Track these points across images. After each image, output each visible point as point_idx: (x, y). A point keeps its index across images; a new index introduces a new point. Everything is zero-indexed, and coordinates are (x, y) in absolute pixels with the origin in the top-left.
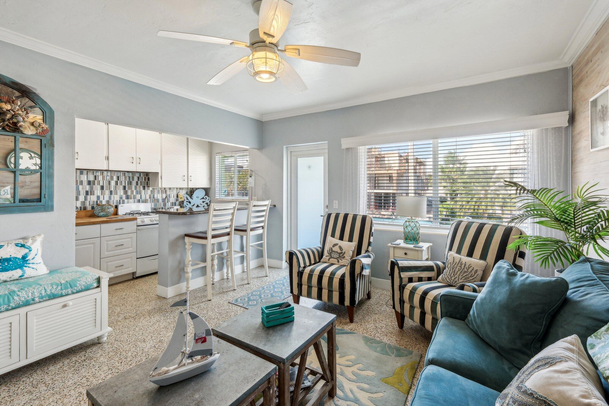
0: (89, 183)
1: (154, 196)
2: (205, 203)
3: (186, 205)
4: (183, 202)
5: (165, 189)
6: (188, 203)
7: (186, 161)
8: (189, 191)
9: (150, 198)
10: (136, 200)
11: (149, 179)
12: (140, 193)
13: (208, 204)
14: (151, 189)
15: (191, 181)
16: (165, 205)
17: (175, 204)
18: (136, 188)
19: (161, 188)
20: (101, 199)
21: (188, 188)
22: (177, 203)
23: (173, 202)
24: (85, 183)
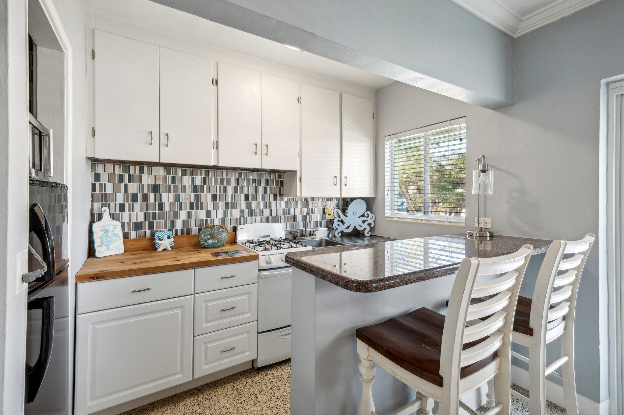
0: (195, 189)
1: (289, 210)
2: (366, 223)
3: (338, 227)
4: (332, 221)
5: (306, 199)
6: (340, 223)
7: (339, 151)
8: (340, 202)
9: (284, 214)
10: (263, 218)
11: (282, 182)
12: (270, 207)
13: (372, 226)
14: (285, 199)
15: (346, 185)
16: (305, 226)
17: (321, 223)
18: (263, 199)
19: (300, 199)
20: (213, 215)
21: (339, 199)
22: (324, 222)
23: (318, 220)
24: (189, 190)
